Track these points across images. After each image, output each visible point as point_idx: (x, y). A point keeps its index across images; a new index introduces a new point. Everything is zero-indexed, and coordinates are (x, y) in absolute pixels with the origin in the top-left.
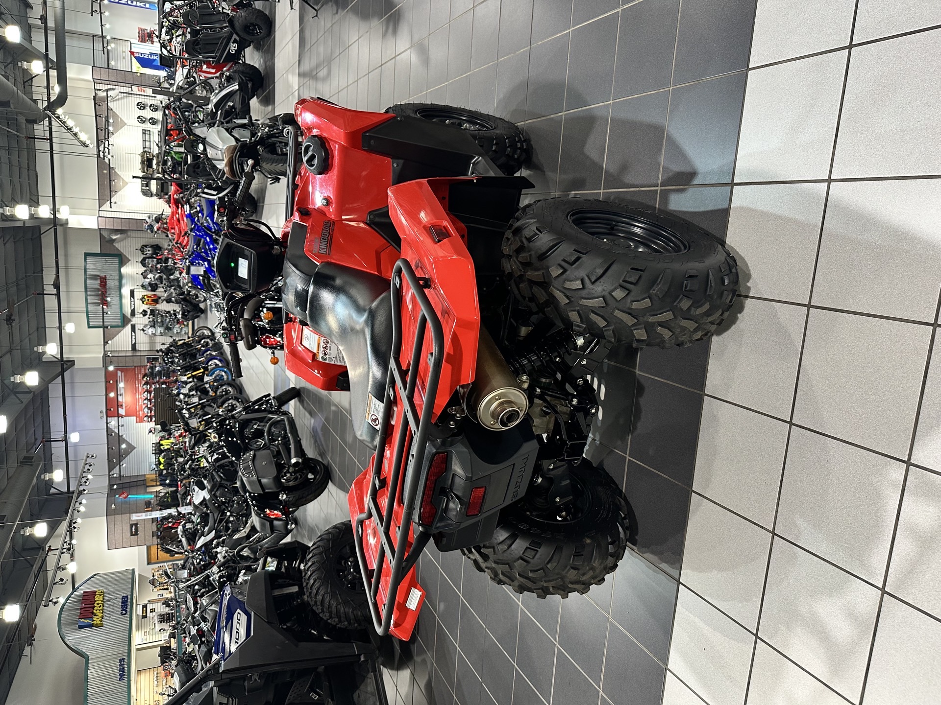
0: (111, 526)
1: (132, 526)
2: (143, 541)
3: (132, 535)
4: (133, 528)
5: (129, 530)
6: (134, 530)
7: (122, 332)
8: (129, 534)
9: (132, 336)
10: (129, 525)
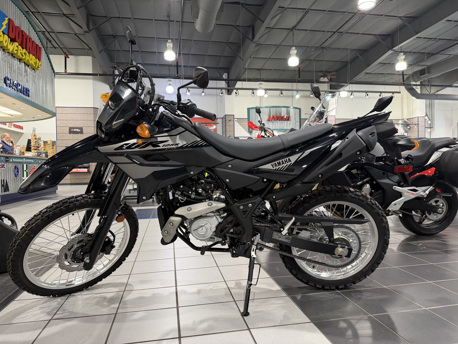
0: (82, 111)
1: (81, 129)
2: (62, 138)
3: (70, 128)
4: (77, 130)
5: (75, 126)
6: (75, 130)
7: (245, 131)
8: (72, 126)
9: (245, 137)
10: (81, 126)
